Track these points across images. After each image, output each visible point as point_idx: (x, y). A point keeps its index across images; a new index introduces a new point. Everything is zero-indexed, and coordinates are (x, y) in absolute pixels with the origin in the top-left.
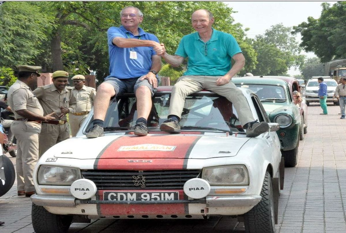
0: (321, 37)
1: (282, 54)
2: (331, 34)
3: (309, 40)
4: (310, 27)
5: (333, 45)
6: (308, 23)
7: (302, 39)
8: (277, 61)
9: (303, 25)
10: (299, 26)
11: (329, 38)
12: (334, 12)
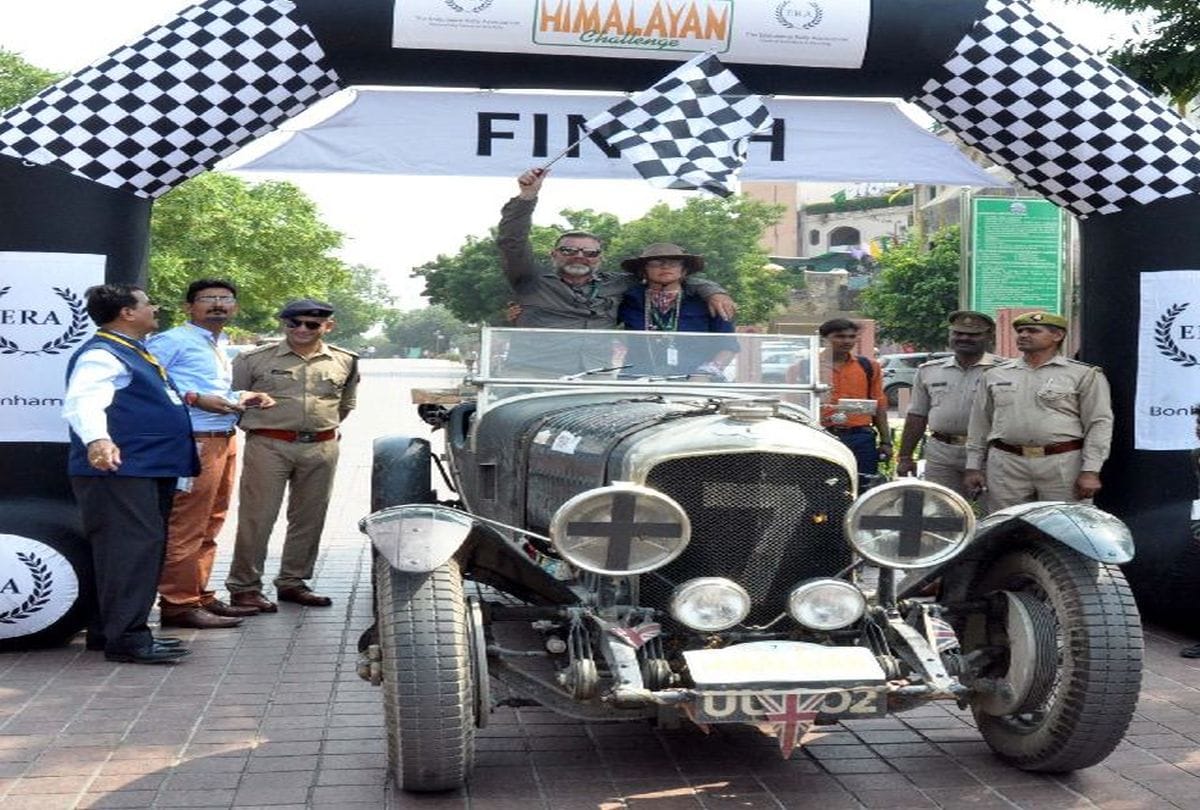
0: (462, 283)
1: (366, 306)
2: (480, 279)
3: (442, 286)
4: (442, 269)
5: (483, 296)
6: (436, 262)
7: (427, 286)
8: (356, 315)
9: (429, 266)
10: (423, 267)
11: (476, 286)
12: (484, 248)
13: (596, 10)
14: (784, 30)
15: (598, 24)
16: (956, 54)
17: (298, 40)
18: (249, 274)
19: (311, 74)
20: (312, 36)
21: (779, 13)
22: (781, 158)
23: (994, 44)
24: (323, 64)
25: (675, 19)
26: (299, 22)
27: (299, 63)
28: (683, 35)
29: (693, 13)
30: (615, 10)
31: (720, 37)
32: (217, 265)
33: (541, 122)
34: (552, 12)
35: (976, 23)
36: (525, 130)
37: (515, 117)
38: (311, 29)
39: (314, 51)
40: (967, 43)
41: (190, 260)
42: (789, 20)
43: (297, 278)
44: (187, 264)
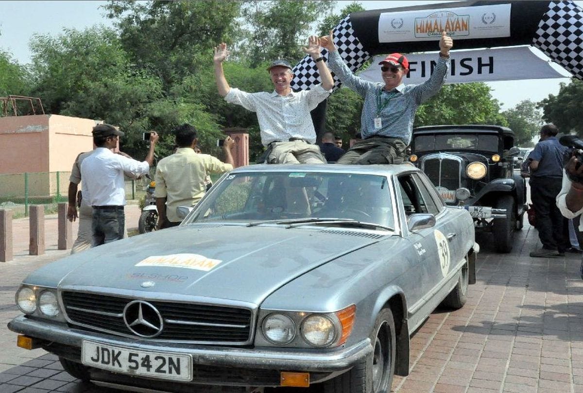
0: (558, 111)
2: (567, 108)
3: (548, 114)
4: (550, 102)
5: (568, 118)
7: (544, 112)
9: (545, 101)
10: (542, 102)
11: (565, 112)
13: (431, 24)
14: (485, 25)
15: (432, 29)
16: (539, 28)
17: (355, 43)
19: (360, 53)
20: (358, 40)
21: (483, 18)
22: (492, 72)
23: (551, 22)
24: (363, 50)
25: (453, 25)
26: (355, 37)
27: (356, 50)
28: (455, 30)
29: (458, 22)
30: (436, 24)
31: (466, 29)
33: (423, 64)
34: (419, 26)
35: (545, 14)
36: (419, 67)
37: (416, 63)
38: (358, 38)
39: (360, 46)
40: (542, 23)
42: (485, 20)
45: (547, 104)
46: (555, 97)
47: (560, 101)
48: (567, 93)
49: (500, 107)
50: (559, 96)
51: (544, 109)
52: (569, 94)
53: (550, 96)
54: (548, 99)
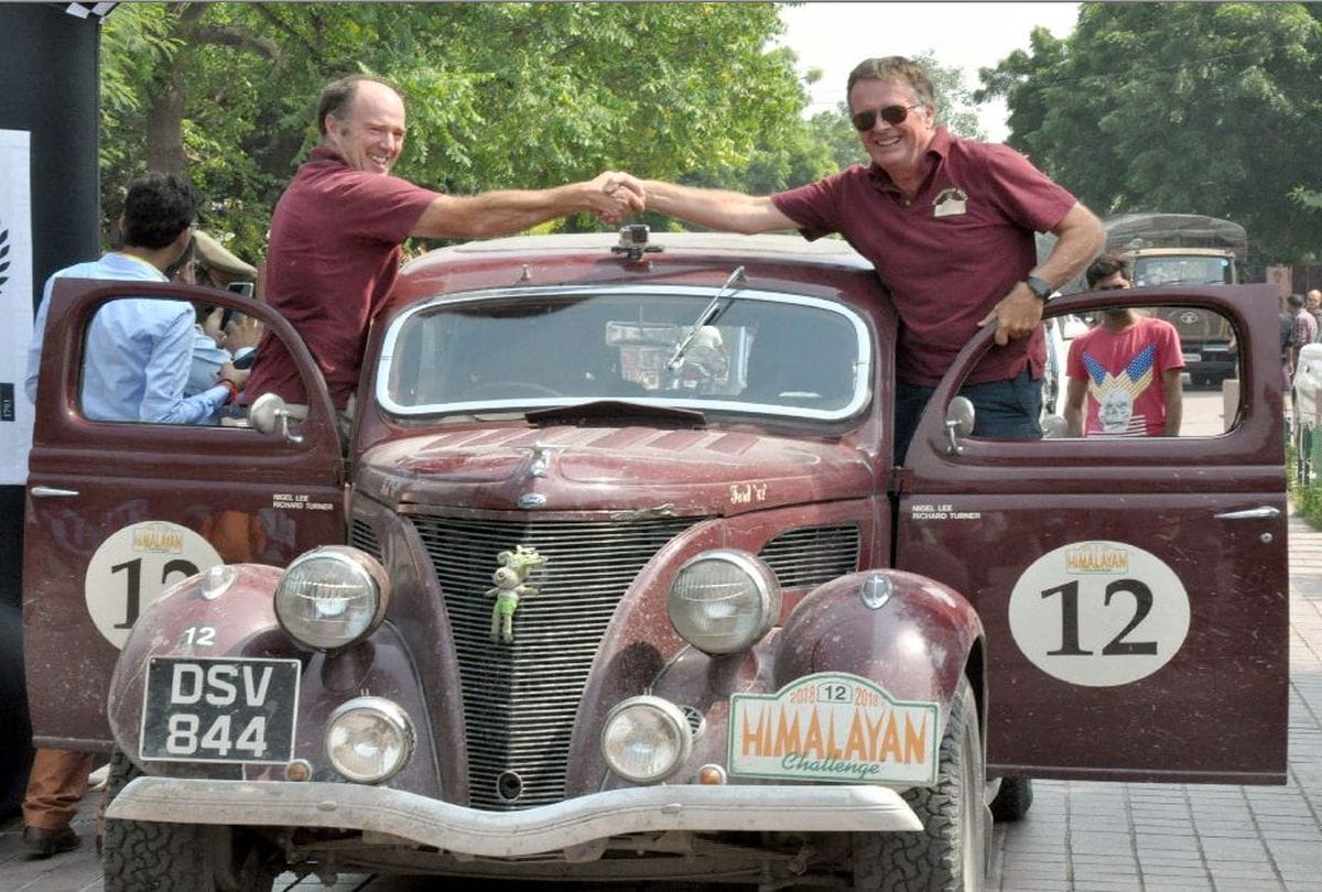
0: (1075, 115)
2: (1112, 104)
3: (1034, 129)
4: (1041, 71)
5: (1119, 150)
7: (1010, 122)
9: (1015, 63)
10: (1002, 67)
11: (1104, 119)
12: (1123, 10)
18: (601, 111)
32: (538, 91)
41: (484, 78)
43: (691, 116)
44: (478, 86)
45: (1025, 78)
46: (1058, 45)
47: (1082, 67)
48: (1114, 22)
49: (808, 89)
50: (1074, 44)
51: (1011, 105)
52: (1125, 27)
53: (1038, 39)
54: (1031, 54)
